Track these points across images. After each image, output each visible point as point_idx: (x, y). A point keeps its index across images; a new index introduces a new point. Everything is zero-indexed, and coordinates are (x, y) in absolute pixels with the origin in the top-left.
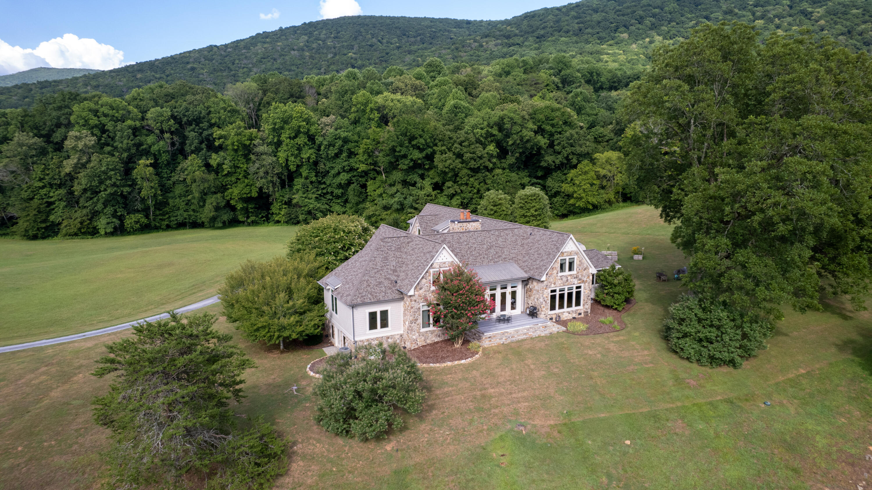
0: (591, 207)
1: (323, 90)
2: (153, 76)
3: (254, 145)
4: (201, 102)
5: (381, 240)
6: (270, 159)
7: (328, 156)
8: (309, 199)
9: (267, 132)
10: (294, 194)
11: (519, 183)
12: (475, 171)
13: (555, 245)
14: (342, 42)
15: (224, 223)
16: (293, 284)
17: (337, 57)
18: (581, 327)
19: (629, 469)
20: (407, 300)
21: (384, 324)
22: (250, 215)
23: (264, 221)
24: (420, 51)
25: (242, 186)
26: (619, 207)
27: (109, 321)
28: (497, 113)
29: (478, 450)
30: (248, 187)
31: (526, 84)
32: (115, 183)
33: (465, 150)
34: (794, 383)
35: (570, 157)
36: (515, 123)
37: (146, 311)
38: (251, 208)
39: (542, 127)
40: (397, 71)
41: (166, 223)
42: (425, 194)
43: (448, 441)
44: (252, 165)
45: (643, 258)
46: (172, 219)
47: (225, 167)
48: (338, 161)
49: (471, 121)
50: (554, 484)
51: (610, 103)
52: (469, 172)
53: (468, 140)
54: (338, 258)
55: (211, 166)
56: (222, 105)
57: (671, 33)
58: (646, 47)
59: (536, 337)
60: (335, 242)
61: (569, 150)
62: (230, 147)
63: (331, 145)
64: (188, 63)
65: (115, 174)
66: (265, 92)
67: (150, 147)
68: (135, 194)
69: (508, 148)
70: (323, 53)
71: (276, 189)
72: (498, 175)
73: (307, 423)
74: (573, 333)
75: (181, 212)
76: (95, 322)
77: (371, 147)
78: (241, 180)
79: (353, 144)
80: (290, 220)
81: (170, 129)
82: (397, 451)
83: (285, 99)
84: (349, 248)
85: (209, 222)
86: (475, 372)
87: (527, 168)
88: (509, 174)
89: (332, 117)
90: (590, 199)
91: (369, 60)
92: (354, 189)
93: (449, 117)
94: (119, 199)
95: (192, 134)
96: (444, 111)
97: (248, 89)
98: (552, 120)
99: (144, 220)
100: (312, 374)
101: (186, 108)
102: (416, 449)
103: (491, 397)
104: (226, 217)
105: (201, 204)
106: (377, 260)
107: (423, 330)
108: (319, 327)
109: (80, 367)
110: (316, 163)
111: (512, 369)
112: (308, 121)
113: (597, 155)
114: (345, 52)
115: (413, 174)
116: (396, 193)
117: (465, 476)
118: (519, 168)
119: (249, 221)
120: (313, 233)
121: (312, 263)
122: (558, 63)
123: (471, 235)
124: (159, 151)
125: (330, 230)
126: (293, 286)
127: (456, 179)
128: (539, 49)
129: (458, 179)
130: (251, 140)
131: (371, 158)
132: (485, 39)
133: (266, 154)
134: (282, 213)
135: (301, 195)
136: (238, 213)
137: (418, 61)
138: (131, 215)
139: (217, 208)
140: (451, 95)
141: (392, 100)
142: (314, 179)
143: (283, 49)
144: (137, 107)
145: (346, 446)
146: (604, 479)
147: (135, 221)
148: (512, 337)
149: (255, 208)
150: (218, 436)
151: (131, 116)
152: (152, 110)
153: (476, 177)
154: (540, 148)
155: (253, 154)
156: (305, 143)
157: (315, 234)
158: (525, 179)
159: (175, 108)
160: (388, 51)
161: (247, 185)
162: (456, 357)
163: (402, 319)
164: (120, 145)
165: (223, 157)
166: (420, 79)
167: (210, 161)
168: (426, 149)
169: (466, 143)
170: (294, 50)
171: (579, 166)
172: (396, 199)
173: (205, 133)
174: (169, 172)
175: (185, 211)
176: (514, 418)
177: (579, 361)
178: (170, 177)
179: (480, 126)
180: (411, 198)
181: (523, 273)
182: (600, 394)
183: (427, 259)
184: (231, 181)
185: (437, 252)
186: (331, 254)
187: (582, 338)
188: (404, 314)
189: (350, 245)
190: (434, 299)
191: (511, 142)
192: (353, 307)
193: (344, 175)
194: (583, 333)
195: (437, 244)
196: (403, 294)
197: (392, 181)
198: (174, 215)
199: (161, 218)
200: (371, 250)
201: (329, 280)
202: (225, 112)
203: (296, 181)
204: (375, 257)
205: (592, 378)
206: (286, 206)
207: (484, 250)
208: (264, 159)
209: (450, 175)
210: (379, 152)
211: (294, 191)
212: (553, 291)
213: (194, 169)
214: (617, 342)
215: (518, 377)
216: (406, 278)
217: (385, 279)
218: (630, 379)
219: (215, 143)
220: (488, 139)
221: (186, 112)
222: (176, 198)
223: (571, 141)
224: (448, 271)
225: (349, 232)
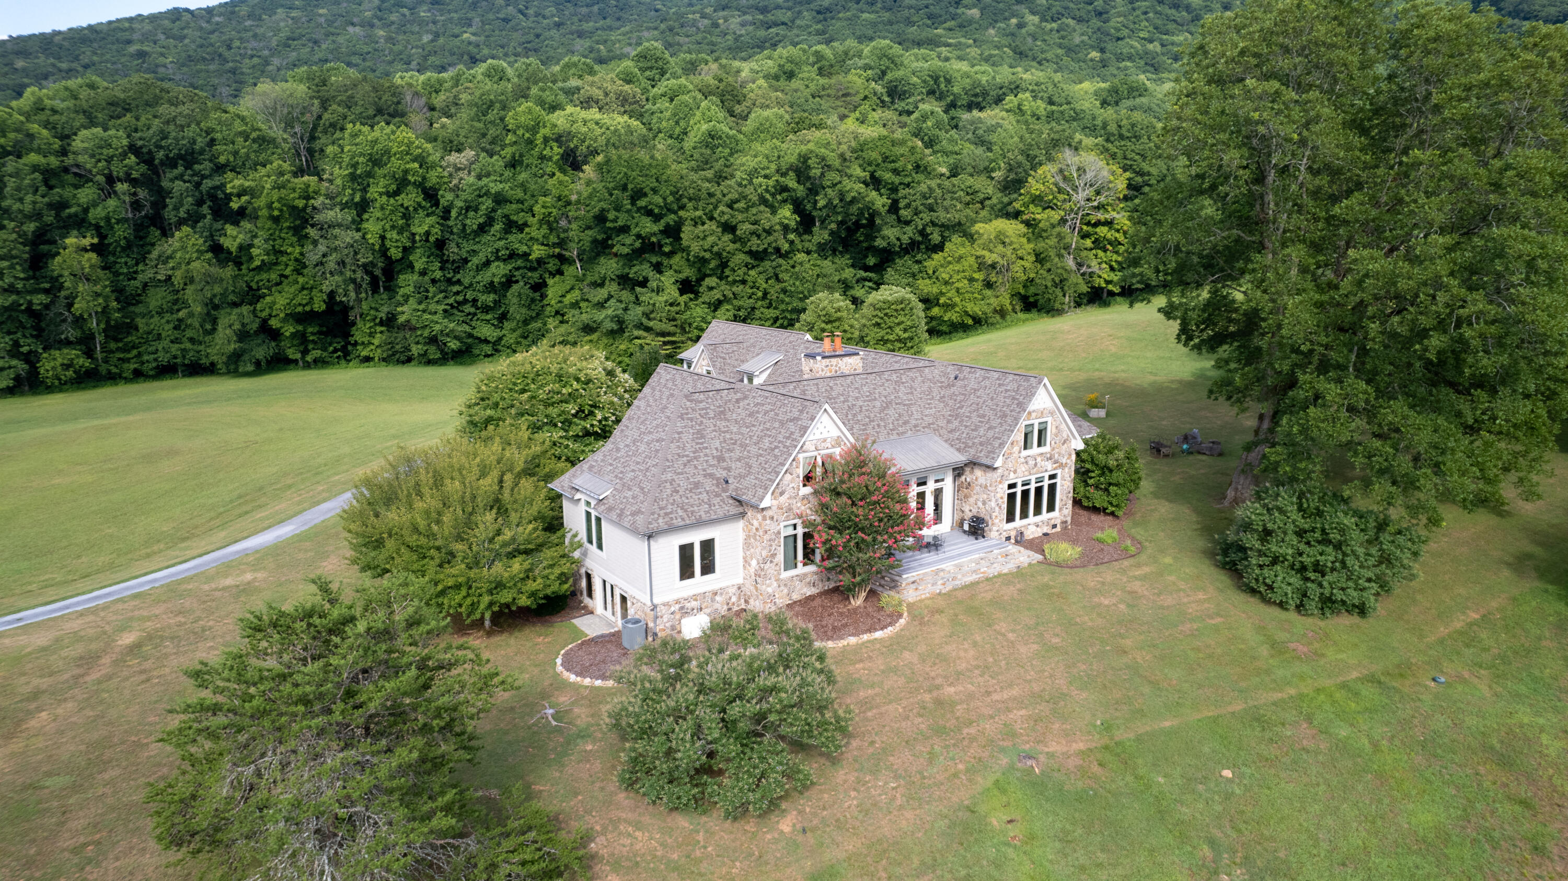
0: (970, 322)
1: (439, 100)
2: (54, 65)
3: (314, 208)
4: (192, 119)
5: (686, 396)
6: (349, 236)
7: (464, 229)
8: (431, 313)
9: (339, 182)
10: (399, 304)
11: (836, 279)
12: (758, 256)
13: (1014, 398)
14: (449, 12)
15: (258, 363)
16: (506, 493)
17: (441, 40)
18: (1067, 551)
19: (1242, 826)
20: (755, 519)
21: (708, 568)
22: (311, 346)
23: (338, 357)
24: (599, 32)
25: (292, 290)
26: (1019, 320)
27: (65, 583)
28: (791, 150)
29: (960, 814)
30: (305, 292)
31: (829, 96)
32: (12, 285)
33: (740, 217)
34: (1467, 637)
35: (929, 230)
36: (829, 166)
37: (148, 556)
38: (313, 334)
39: (877, 174)
40: (581, 66)
41: (132, 366)
42: (666, 302)
43: (899, 802)
44: (311, 247)
45: (1108, 414)
46: (145, 358)
47: (255, 252)
48: (486, 238)
49: (746, 162)
50: (1120, 871)
51: (980, 132)
52: (748, 259)
53: (745, 197)
55: (226, 251)
56: (238, 126)
57: (1054, 10)
58: (1013, 35)
59: (995, 577)
60: (562, 402)
61: (926, 217)
62: (264, 212)
63: (469, 208)
64: (129, 42)
65: (12, 267)
66: (325, 103)
67: (86, 210)
68: (60, 308)
69: (815, 213)
70: (413, 33)
71: (363, 295)
72: (801, 264)
73: (602, 789)
74: (1058, 564)
75: (165, 343)
76: (33, 587)
77: (554, 211)
78: (291, 279)
79: (514, 206)
80: (393, 355)
81: (128, 174)
82: (804, 831)
83: (368, 118)
84: (591, 413)
85: (227, 364)
86: (906, 654)
87: (847, 251)
88: (819, 262)
89: (469, 153)
90: (971, 308)
91: (502, 47)
92: (520, 295)
93: (699, 154)
94: (23, 318)
95: (179, 186)
96: (688, 144)
97: (291, 95)
98: (893, 161)
99: (83, 362)
100: (573, 678)
101: (162, 131)
102: (840, 825)
103: (953, 704)
104: (261, 351)
105: (208, 327)
106: (684, 437)
107: (785, 575)
109: (36, 695)
110: (441, 244)
111: (975, 644)
112: (421, 160)
113: (979, 227)
114: (457, 31)
115: (641, 263)
116: (606, 301)
117: (951, 872)
118: (834, 251)
119: (309, 358)
122: (880, 59)
123: (848, 381)
124: (108, 219)
125: (549, 378)
127: (723, 272)
128: (824, 32)
129: (727, 272)
130: (308, 198)
131: (554, 234)
132: (721, 14)
133: (340, 225)
134: (376, 342)
135: (415, 306)
136: (285, 343)
137: (599, 51)
138: (53, 352)
139: (243, 335)
140: (698, 113)
141: (585, 122)
142: (438, 274)
143: (330, 23)
144: (46, 125)
145: (698, 832)
146: (1206, 850)
147: (62, 365)
148: (954, 579)
149: (320, 333)
150: (439, 842)
151: (35, 146)
152: (84, 133)
153: (761, 269)
154: (873, 215)
155: (313, 226)
156: (419, 204)
157: (520, 387)
158: (847, 271)
159: (136, 130)
160: (539, 31)
161: (303, 288)
162: (862, 627)
163: (741, 554)
164: (17, 206)
165: (250, 232)
166: (629, 82)
167: (222, 240)
168: (665, 215)
169: (741, 205)
170: (353, 24)
171: (948, 246)
172: (610, 312)
173: (207, 184)
174: (131, 263)
175: (172, 342)
176: (1010, 743)
177: (1091, 620)
178: (136, 272)
179: (763, 173)
180: (639, 310)
181: (956, 453)
182: (1150, 682)
183: (792, 433)
184: (268, 281)
185: (812, 419)
186: (555, 425)
187: (1079, 574)
188: (747, 545)
189: (591, 406)
190: (809, 512)
191: (821, 203)
192: (650, 537)
193: (498, 267)
194: (1078, 563)
195: (808, 403)
196: (747, 505)
197: (596, 278)
198: (150, 349)
199: (122, 356)
200: (668, 417)
201: (578, 482)
202: (246, 141)
203: (402, 279)
204: (679, 433)
205: (1125, 652)
206: (383, 329)
207: (876, 410)
208: (336, 237)
209: (713, 264)
210: (570, 222)
211: (399, 298)
212: (1012, 486)
213: (187, 256)
214: (1144, 578)
215: (991, 660)
216: (749, 473)
217: (705, 476)
218: (1193, 649)
219: (232, 204)
220: (779, 197)
221: (162, 139)
222: (152, 317)
223: (930, 201)
224: (830, 456)
225: (588, 381)
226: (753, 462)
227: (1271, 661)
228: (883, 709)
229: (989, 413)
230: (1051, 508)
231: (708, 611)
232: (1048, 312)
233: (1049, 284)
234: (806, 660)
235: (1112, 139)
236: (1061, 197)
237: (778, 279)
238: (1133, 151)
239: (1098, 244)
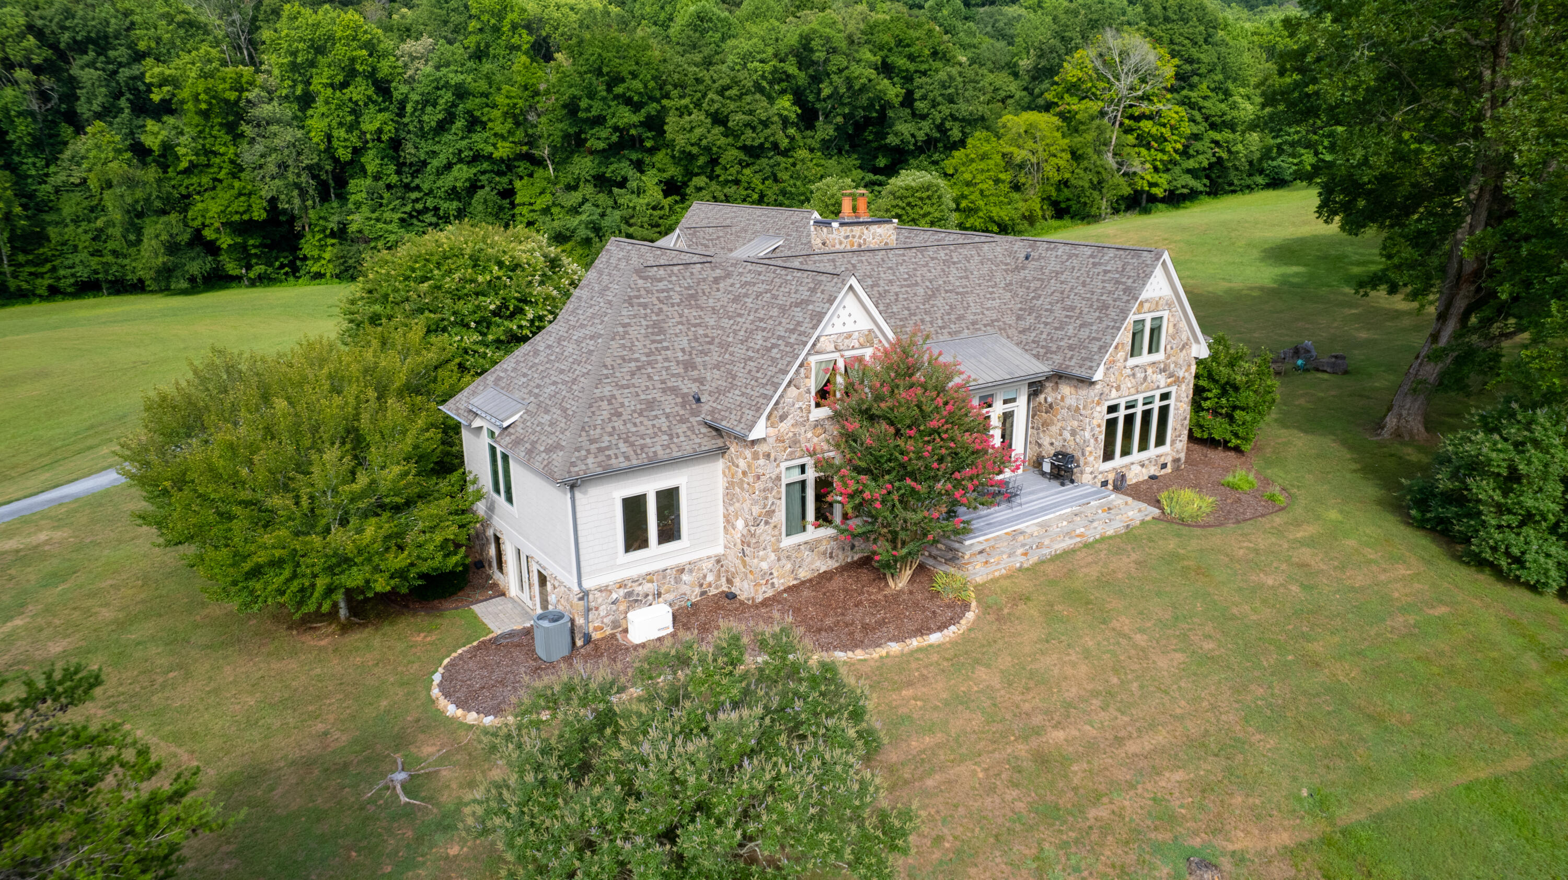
3: (249, 101)
6: (290, 134)
7: (422, 129)
8: (385, 223)
9: (276, 72)
10: (351, 213)
12: (754, 152)
13: (1118, 283)
15: (192, 280)
16: (365, 418)
18: (1193, 502)
20: (742, 458)
21: (669, 532)
22: (253, 261)
23: (286, 274)
25: (228, 195)
28: (791, 33)
30: (242, 198)
33: (732, 106)
35: (948, 125)
36: (834, 49)
38: (254, 246)
39: (889, 60)
41: (47, 282)
42: (648, 205)
44: (246, 146)
46: (62, 272)
47: (181, 151)
48: (447, 137)
49: (739, 46)
51: (1001, 24)
52: (742, 156)
53: (738, 84)
54: (490, 337)
55: (150, 151)
59: (1096, 541)
60: (477, 294)
61: (946, 109)
62: (190, 106)
63: (428, 101)
69: (818, 106)
71: (310, 203)
72: (803, 162)
74: (1182, 522)
75: (83, 255)
77: (521, 103)
78: (225, 184)
79: (477, 100)
80: (346, 270)
81: (28, 59)
84: (519, 311)
85: (157, 280)
86: (981, 672)
87: (854, 151)
88: (823, 162)
89: (426, 41)
90: (997, 212)
92: (485, 201)
93: (689, 37)
95: (91, 74)
96: (674, 30)
98: (908, 46)
100: (451, 710)
103: (1064, 762)
104: (196, 266)
105: (132, 237)
106: (633, 332)
107: (788, 542)
108: (458, 546)
110: (396, 144)
111: (1086, 654)
112: (371, 47)
113: (1005, 120)
115: (619, 161)
116: (581, 205)
118: (840, 149)
119: (252, 275)
120: (413, 270)
121: (418, 353)
125: (460, 262)
126: (365, 422)
127: (713, 171)
129: (718, 170)
130: (241, 90)
131: (521, 129)
133: (278, 122)
134: (327, 256)
135: (368, 215)
136: (224, 257)
139: (172, 248)
142: (394, 179)
148: (1039, 546)
149: (263, 245)
153: (756, 167)
154: (886, 106)
155: (248, 123)
156: (369, 98)
158: (854, 172)
159: (35, 8)
161: (240, 194)
162: (910, 626)
163: (721, 510)
165: (175, 128)
167: (143, 138)
168: (646, 104)
169: (734, 92)
171: (971, 142)
172: (584, 217)
173: (124, 73)
174: (40, 163)
175: (92, 255)
176: (1168, 836)
177: (1254, 610)
178: (47, 175)
179: (759, 57)
180: (617, 214)
181: (1034, 361)
182: (1370, 717)
183: (799, 324)
184: (200, 185)
185: (831, 301)
186: (467, 326)
187: (1217, 538)
188: (730, 497)
189: (520, 300)
190: (825, 446)
191: (826, 92)
192: (573, 487)
193: (461, 169)
194: (1211, 520)
195: (823, 278)
196: (729, 435)
197: (569, 179)
198: (66, 263)
199: (33, 270)
200: (610, 302)
201: (477, 402)
202: (169, 25)
203: (353, 185)
204: (625, 326)
205: (1317, 664)
206: (334, 241)
207: (919, 299)
208: (275, 134)
209: (701, 161)
210: (539, 116)
211: (351, 206)
212: (1113, 409)
213: (103, 156)
214: (1310, 542)
215: (1115, 680)
216: (733, 386)
217: (664, 391)
218: (1419, 658)
219: (152, 96)
220: (777, 87)
221: (67, 18)
222: (66, 226)
223: (949, 91)
224: (860, 359)
225: (516, 267)
226: (738, 369)
227: (1549, 680)
228: (952, 773)
229: (1080, 304)
230: (1160, 441)
231: (670, 597)
232: (1083, 219)
233: (1087, 185)
234: (830, 723)
235: (1156, 22)
236: (1102, 85)
237: (776, 180)
238: (1181, 34)
239: (1144, 141)
